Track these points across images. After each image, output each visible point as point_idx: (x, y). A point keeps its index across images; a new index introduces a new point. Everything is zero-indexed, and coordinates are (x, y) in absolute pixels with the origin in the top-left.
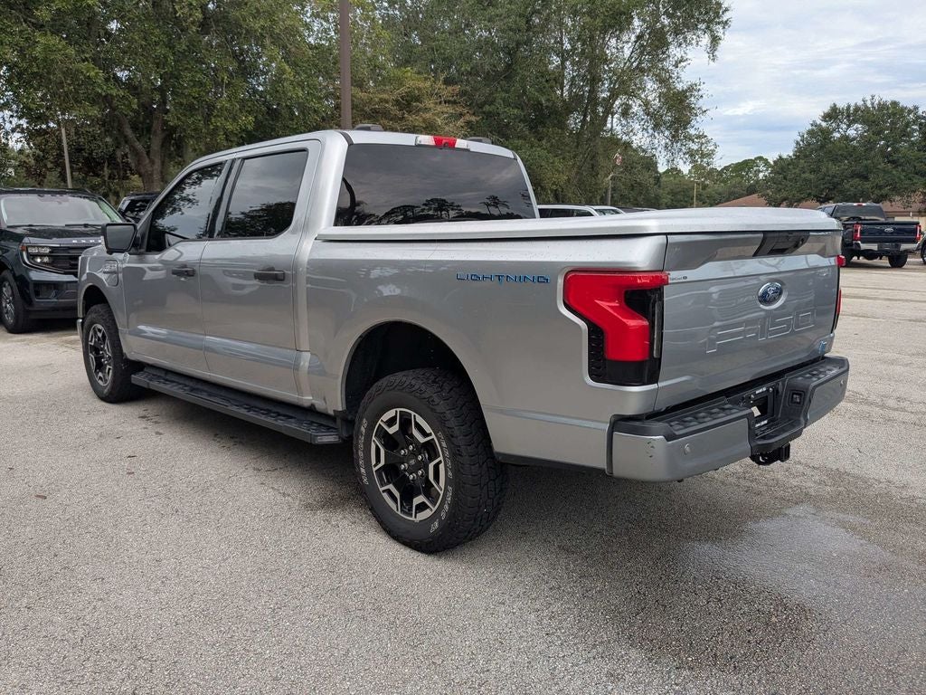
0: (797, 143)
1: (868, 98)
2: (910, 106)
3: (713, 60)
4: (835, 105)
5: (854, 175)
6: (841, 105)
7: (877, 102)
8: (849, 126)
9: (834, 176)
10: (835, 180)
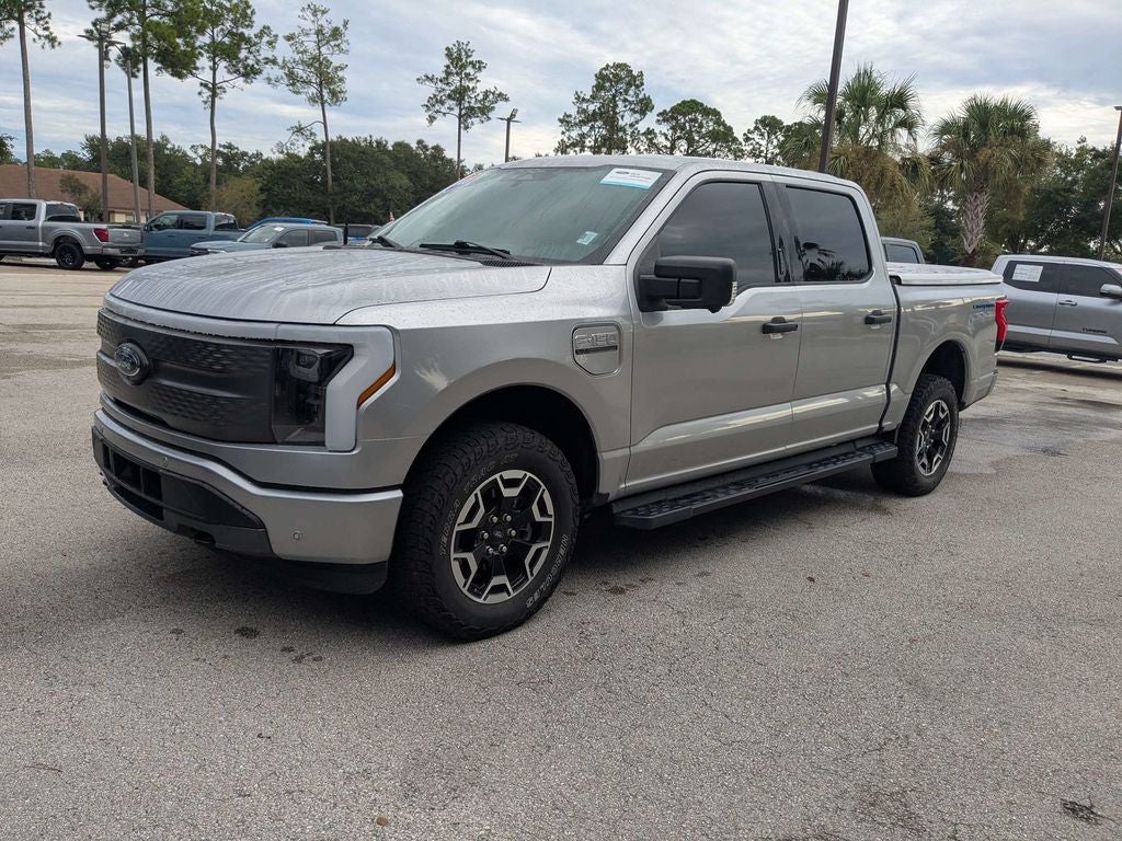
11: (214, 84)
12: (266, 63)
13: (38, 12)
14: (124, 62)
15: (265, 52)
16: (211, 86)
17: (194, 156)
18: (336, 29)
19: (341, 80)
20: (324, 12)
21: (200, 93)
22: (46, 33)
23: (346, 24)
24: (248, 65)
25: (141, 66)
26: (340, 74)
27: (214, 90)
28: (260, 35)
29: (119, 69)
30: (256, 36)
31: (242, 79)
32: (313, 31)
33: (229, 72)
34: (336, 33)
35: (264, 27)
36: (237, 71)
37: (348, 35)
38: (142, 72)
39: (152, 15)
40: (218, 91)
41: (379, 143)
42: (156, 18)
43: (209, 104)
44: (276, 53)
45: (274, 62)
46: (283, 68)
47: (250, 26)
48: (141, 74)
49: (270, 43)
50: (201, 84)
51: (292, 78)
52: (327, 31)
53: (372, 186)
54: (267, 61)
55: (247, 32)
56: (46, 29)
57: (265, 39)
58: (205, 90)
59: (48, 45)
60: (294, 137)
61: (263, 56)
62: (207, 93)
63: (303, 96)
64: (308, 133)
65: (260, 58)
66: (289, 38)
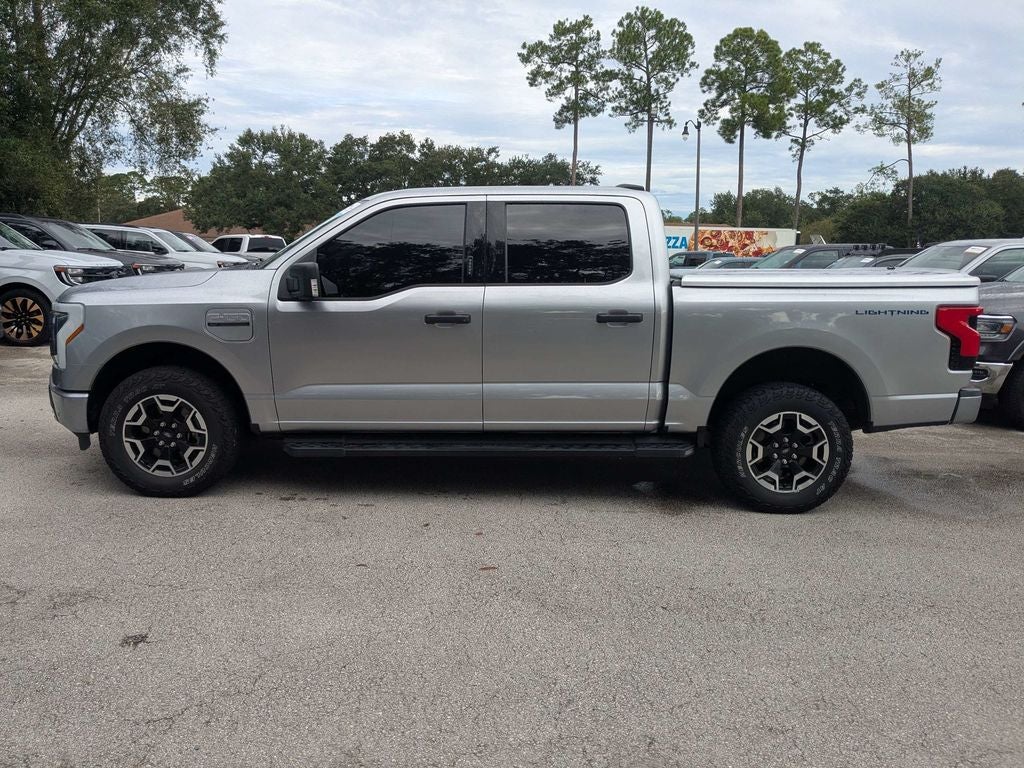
0: (214, 165)
1: (278, 128)
2: (316, 140)
3: (212, 75)
4: (249, 131)
5: (279, 203)
6: (256, 131)
7: (286, 133)
8: (264, 153)
9: (261, 203)
10: (262, 207)
11: (804, 138)
12: (856, 113)
13: (662, 102)
14: (724, 132)
15: (855, 102)
16: (801, 141)
17: (811, 202)
18: (929, 69)
19: (930, 117)
20: (916, 56)
21: (790, 149)
22: (667, 117)
23: (938, 62)
24: (836, 118)
25: (738, 133)
26: (928, 111)
27: (803, 144)
28: (849, 89)
29: (721, 137)
30: (846, 90)
31: (831, 130)
32: (905, 75)
33: (819, 126)
34: (929, 73)
35: (855, 80)
36: (826, 124)
37: (940, 73)
38: (738, 138)
39: (751, 89)
40: (807, 144)
41: (974, 173)
42: (754, 91)
43: (798, 156)
44: (864, 102)
45: (863, 110)
46: (871, 114)
47: (840, 82)
48: (738, 140)
49: (859, 94)
50: (792, 140)
51: (879, 122)
52: (920, 73)
53: (955, 217)
54: (857, 110)
55: (836, 88)
56: (667, 115)
57: (856, 90)
58: (795, 145)
59: (667, 127)
60: (876, 176)
61: (853, 107)
62: (796, 147)
63: (888, 138)
64: (890, 172)
65: (850, 109)
66: (879, 86)
